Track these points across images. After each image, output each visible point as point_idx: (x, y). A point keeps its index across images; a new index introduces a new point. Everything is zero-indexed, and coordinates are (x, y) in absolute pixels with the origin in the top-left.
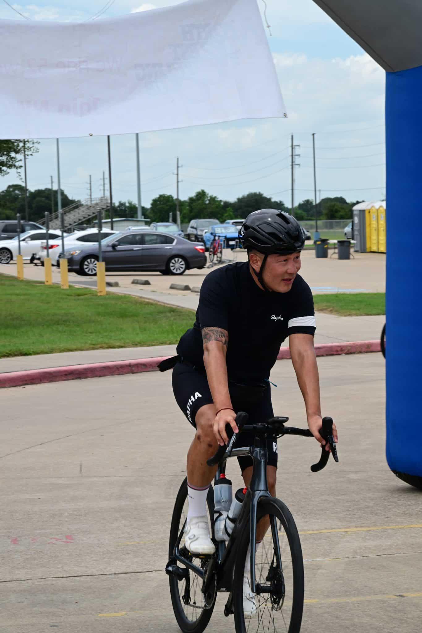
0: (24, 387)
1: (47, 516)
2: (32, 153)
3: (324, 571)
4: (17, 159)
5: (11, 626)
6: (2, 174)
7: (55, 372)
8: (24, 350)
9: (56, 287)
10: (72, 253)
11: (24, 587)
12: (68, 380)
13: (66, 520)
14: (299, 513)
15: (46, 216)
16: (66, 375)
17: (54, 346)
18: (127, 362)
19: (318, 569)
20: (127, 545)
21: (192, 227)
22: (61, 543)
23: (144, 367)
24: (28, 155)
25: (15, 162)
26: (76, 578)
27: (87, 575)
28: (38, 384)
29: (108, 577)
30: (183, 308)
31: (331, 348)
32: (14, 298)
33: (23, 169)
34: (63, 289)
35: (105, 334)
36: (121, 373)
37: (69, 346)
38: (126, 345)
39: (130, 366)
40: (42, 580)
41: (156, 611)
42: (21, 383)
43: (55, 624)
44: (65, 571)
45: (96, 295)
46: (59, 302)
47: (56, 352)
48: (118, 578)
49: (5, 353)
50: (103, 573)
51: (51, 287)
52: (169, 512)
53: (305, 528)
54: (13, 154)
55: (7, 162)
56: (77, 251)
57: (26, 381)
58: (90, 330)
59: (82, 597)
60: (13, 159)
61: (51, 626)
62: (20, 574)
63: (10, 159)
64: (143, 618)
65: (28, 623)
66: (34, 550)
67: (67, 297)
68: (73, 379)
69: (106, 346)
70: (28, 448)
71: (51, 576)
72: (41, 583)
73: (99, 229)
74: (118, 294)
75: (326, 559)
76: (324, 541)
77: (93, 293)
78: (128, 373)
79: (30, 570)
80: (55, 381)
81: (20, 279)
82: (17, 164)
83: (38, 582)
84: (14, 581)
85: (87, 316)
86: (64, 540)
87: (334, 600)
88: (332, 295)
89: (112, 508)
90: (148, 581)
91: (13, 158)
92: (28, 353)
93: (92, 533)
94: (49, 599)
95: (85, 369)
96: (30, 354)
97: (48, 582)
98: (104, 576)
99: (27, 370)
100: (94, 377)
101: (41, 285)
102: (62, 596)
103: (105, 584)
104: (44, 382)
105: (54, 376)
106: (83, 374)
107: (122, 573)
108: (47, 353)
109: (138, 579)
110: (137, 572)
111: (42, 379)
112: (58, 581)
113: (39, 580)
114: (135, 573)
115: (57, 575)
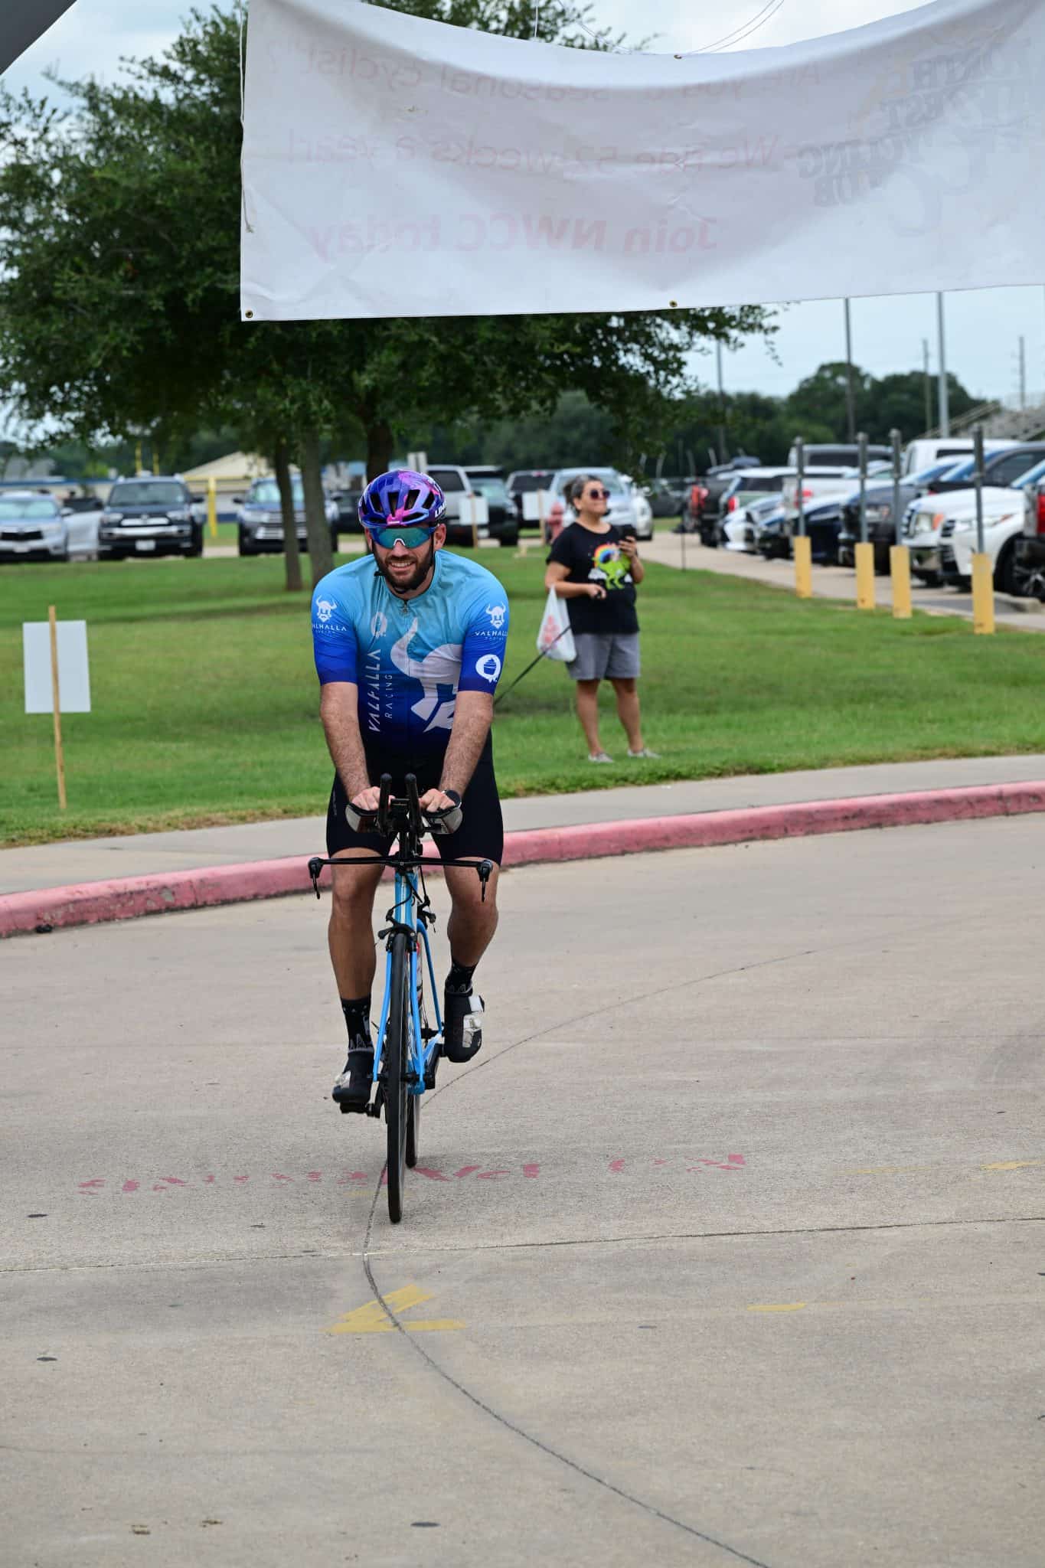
0: (747, 847)
1: (704, 1115)
4: (764, 310)
5: (558, 1326)
7: (818, 811)
8: (758, 762)
9: (883, 613)
11: (610, 1253)
12: (851, 829)
13: (743, 1124)
16: (846, 818)
17: (830, 752)
18: (994, 789)
20: (857, 1175)
23: (1036, 801)
25: (763, 318)
26: (724, 1238)
27: (749, 1231)
28: (780, 837)
29: (793, 1237)
32: (773, 639)
34: (899, 620)
35: (963, 723)
36: (981, 815)
37: (865, 750)
38: (1002, 751)
39: (1000, 797)
40: (652, 1240)
41: (872, 1301)
42: (738, 836)
43: (648, 1324)
44: (704, 1224)
45: (972, 634)
46: (876, 649)
47: (834, 766)
48: (813, 1238)
49: (711, 770)
50: (783, 1229)
51: (869, 614)
52: (973, 1111)
55: (741, 317)
57: (751, 831)
58: (930, 715)
59: (725, 1274)
60: (757, 311)
61: (641, 1327)
62: (610, 1229)
63: (749, 308)
64: (838, 1314)
65: (594, 1320)
66: (652, 1184)
67: (899, 637)
68: (863, 828)
69: (955, 752)
70: (710, 977)
71: (671, 1233)
72: (647, 1247)
74: (1024, 630)
77: (964, 628)
78: (997, 814)
79: (631, 1222)
80: (821, 832)
81: (803, 596)
82: (766, 323)
83: (640, 1244)
84: (591, 1242)
85: (934, 682)
89: (851, 1102)
90: (875, 1244)
91: (755, 307)
92: (767, 767)
93: (790, 1151)
94: (654, 1277)
95: (892, 805)
96: (772, 770)
97: (663, 1245)
98: (783, 1234)
99: (753, 807)
100: (913, 823)
101: (850, 609)
102: (684, 1273)
103: (781, 1250)
104: (793, 833)
105: (817, 821)
106: (888, 815)
107: (828, 1230)
108: (812, 767)
109: (856, 1241)
110: (858, 1228)
111: (789, 828)
112: (684, 1243)
113: (645, 1241)
114: (854, 1229)
115: (684, 1232)
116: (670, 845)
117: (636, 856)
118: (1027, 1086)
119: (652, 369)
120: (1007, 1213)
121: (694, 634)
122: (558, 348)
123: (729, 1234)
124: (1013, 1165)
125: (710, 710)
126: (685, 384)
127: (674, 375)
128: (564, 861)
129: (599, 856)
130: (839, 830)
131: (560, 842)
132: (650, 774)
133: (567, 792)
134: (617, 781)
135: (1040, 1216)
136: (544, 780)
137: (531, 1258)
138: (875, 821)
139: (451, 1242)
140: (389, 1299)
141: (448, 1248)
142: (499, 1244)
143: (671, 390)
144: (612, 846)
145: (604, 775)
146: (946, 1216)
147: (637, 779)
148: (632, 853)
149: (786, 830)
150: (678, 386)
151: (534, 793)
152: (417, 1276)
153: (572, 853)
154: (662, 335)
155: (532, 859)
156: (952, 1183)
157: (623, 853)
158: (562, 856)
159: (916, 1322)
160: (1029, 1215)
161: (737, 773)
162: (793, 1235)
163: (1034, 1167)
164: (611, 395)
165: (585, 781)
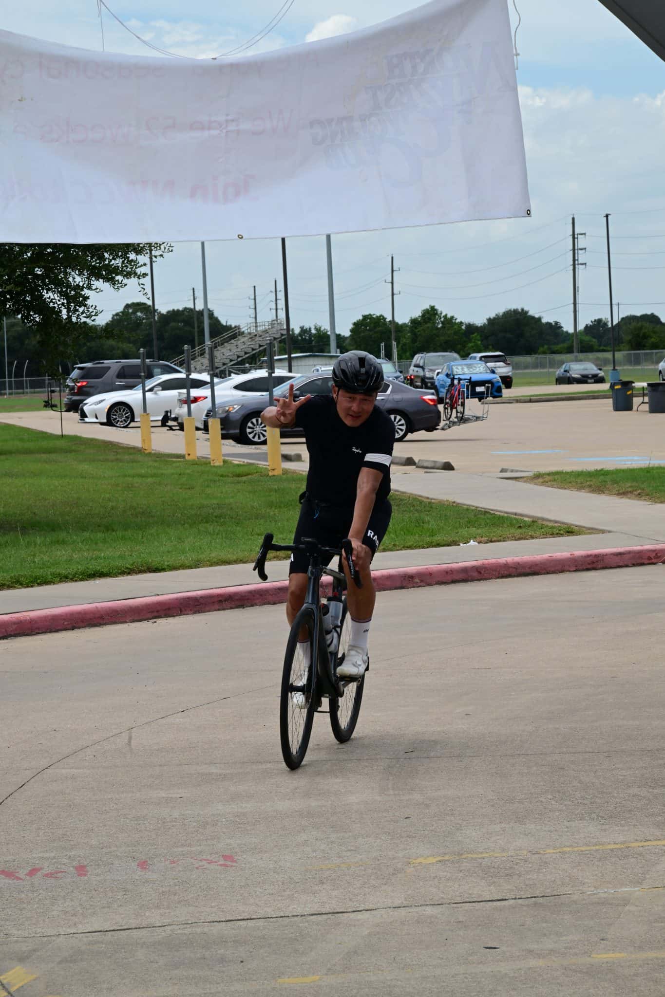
0: (155, 622)
1: (194, 824)
2: (162, 253)
3: (633, 908)
4: (138, 263)
6: (116, 287)
7: (201, 597)
8: (153, 564)
9: (204, 462)
10: (227, 408)
11: (160, 937)
12: (224, 609)
13: (224, 830)
14: (593, 816)
15: (185, 352)
16: (220, 601)
17: (202, 557)
19: (625, 905)
20: (322, 869)
21: (417, 366)
22: (216, 867)
24: (156, 257)
25: (136, 268)
26: (241, 923)
27: (259, 917)
28: (177, 616)
29: (291, 921)
30: (403, 493)
31: (640, 553)
32: (137, 480)
33: (149, 278)
34: (214, 466)
35: (281, 536)
37: (223, 555)
40: (188, 926)
41: (369, 973)
42: (150, 616)
44: (223, 911)
45: (267, 475)
46: (208, 486)
47: (204, 566)
48: (307, 921)
49: (124, 569)
50: (283, 915)
51: (194, 463)
52: (385, 817)
53: (604, 840)
54: (132, 256)
55: (122, 267)
56: (235, 406)
57: (158, 611)
58: (257, 530)
59: (251, 952)
60: (133, 263)
62: (154, 917)
63: (127, 263)
64: (347, 985)
65: (165, 994)
66: (174, 879)
67: (221, 478)
68: (231, 608)
70: (163, 718)
71: (200, 919)
72: (187, 931)
73: (270, 371)
74: (301, 472)
75: (636, 889)
76: (632, 860)
77: (261, 472)
79: (168, 911)
80: (203, 612)
81: (146, 452)
82: (138, 271)
83: (180, 929)
84: (143, 928)
85: (253, 507)
86: (222, 862)
87: (652, 954)
88: (641, 469)
89: (296, 811)
90: (355, 926)
91: (132, 261)
92: (160, 568)
93: (266, 851)
94: (198, 956)
95: (251, 592)
96: (163, 570)
97: (197, 929)
98: (284, 919)
99: (158, 595)
100: (265, 604)
101: (180, 460)
102: (219, 952)
103: (286, 932)
104: (186, 613)
105: (201, 604)
106: (248, 599)
107: (313, 915)
108: (190, 567)
109: (339, 924)
110: (338, 913)
111: (183, 609)
112: (212, 928)
113: (183, 926)
114: (334, 913)
115: (210, 919)
116: (104, 622)
117: (82, 630)
118: (417, 797)
119: (65, 301)
120: (443, 898)
121: (82, 477)
122: (5, 288)
123: (244, 920)
124: (432, 860)
125: (109, 528)
126: (88, 311)
127: (80, 307)
128: (34, 635)
129: (57, 631)
130: (216, 610)
131: (32, 621)
132: (82, 574)
133: (28, 587)
134: (61, 579)
135: (467, 900)
136: (11, 578)
137: (102, 943)
138: (239, 603)
139: (39, 930)
140: (4, 979)
141: (38, 935)
142: (75, 931)
143: (78, 315)
144: (65, 623)
145: (53, 574)
146: (400, 902)
147: (75, 577)
148: (79, 628)
149: (181, 611)
150: (83, 313)
151: (6, 587)
152: (22, 959)
153: (39, 629)
154: (71, 279)
155: (12, 633)
156: (393, 874)
157: (73, 628)
158: (32, 632)
159: (408, 990)
160: (459, 900)
161: (141, 572)
162: (293, 919)
163: (448, 860)
164: (37, 319)
165: (39, 579)
